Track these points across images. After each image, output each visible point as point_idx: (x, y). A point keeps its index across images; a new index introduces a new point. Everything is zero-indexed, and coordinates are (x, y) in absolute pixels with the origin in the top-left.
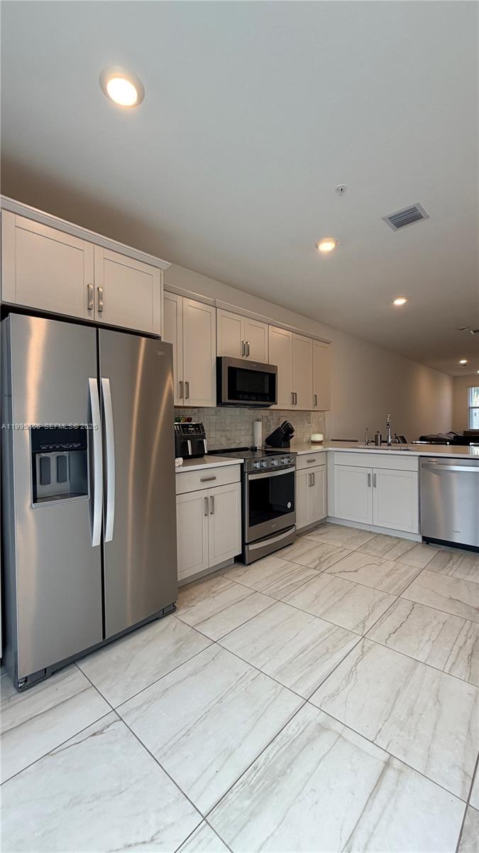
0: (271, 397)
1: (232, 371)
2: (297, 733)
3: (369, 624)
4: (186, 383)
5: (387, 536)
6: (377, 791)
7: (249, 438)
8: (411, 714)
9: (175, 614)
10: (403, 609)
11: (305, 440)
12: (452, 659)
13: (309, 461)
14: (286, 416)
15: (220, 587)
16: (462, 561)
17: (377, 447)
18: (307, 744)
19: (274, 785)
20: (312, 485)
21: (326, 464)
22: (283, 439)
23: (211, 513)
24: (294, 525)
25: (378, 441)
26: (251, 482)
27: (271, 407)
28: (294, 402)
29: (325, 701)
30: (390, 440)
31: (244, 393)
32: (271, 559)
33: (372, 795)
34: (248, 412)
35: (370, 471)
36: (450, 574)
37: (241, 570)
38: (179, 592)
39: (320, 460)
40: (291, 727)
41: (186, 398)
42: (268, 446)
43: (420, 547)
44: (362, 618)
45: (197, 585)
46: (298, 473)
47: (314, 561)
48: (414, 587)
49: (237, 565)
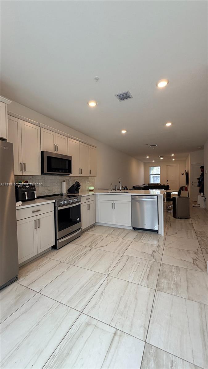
0: (69, 170)
1: (49, 158)
2: (76, 331)
3: (110, 269)
4: (24, 163)
5: (119, 228)
6: (110, 349)
7: (59, 190)
8: (125, 307)
9: (17, 282)
10: (124, 260)
11: (86, 189)
12: (142, 278)
13: (87, 199)
14: (77, 179)
15: (44, 262)
16: (147, 235)
17: (116, 192)
18: (80, 335)
19: (62, 363)
20: (89, 209)
21: (95, 200)
22: (76, 190)
23: (38, 228)
24: (81, 228)
25: (116, 189)
26: (59, 211)
27: (70, 175)
28: (81, 173)
29: (90, 311)
30: (120, 189)
31: (56, 169)
32: (70, 245)
33: (108, 352)
34: (59, 177)
35: (113, 202)
36: (142, 242)
37: (55, 252)
38: (19, 270)
39: (92, 198)
40: (73, 329)
41: (24, 171)
42: (68, 193)
43: (132, 231)
44: (108, 267)
45: (30, 264)
46: (82, 205)
47: (89, 243)
48: (129, 249)
49: (53, 250)
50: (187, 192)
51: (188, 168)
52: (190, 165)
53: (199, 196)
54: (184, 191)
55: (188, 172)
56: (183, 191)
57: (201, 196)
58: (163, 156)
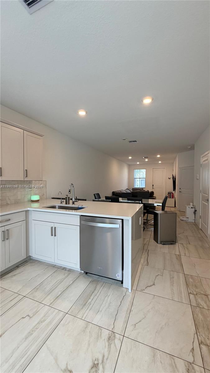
21: (25, 220)
25: (67, 201)
35: (52, 225)
43: (81, 276)
50: (174, 199)
51: (176, 172)
52: (178, 169)
53: (187, 207)
54: (171, 198)
55: (175, 176)
56: (169, 198)
57: (190, 207)
58: (148, 157)
